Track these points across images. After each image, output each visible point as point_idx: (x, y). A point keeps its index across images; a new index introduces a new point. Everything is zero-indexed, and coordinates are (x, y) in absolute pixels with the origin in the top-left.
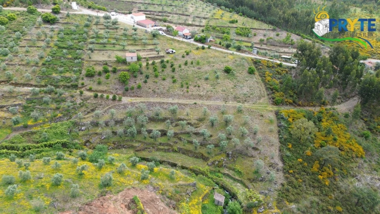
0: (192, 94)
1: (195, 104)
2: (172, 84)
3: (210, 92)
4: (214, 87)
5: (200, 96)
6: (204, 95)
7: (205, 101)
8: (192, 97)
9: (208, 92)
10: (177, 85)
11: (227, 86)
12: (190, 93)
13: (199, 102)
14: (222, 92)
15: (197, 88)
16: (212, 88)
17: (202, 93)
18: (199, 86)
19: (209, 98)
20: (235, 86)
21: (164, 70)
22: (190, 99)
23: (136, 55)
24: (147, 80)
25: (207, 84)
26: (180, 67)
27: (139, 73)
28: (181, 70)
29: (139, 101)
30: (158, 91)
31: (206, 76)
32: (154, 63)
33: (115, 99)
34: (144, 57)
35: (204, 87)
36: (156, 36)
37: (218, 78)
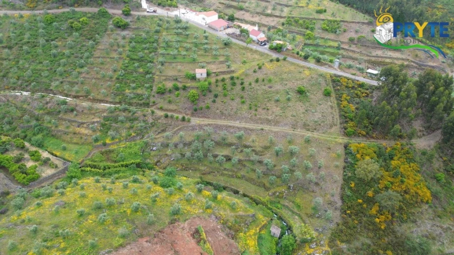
1: (262, 129)
4: (283, 111)
5: (268, 120)
6: (272, 120)
7: (273, 127)
8: (259, 121)
9: (277, 116)
10: (246, 106)
11: (297, 110)
12: (258, 116)
13: (267, 127)
14: (291, 118)
15: (265, 110)
16: (281, 112)
17: (270, 118)
18: (268, 109)
19: (277, 123)
20: (306, 111)
21: (233, 87)
22: (257, 123)
23: (206, 71)
24: (216, 100)
25: (277, 107)
26: (250, 84)
27: (208, 91)
28: (251, 88)
29: (206, 123)
30: (226, 112)
31: (277, 98)
32: (223, 80)
33: (184, 120)
34: (214, 71)
35: (273, 110)
36: (228, 44)
37: (289, 100)
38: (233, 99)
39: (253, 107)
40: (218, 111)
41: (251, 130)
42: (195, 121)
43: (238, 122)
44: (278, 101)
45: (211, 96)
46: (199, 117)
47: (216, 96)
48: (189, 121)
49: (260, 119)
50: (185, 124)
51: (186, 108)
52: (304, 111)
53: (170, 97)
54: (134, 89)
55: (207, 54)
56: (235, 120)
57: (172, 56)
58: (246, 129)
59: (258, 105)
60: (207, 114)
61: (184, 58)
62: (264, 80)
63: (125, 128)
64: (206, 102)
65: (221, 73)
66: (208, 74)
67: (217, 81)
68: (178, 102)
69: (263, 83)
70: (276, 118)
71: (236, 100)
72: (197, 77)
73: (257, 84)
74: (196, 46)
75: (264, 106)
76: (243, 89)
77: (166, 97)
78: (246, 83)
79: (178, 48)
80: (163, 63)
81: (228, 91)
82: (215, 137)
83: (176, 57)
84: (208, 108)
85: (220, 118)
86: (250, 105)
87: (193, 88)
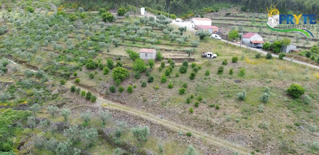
0: (197, 117)
1: (189, 135)
2: (177, 96)
3: (231, 123)
4: (246, 116)
5: (210, 124)
6: (217, 124)
7: (213, 136)
8: (192, 123)
9: (228, 120)
10: (184, 98)
11: (276, 120)
12: (194, 114)
13: (198, 134)
14: (257, 129)
15: (213, 109)
16: (241, 115)
17: (214, 121)
18: (217, 108)
19: (223, 132)
20: (297, 125)
21: (179, 74)
22: (189, 124)
23: (154, 52)
24: (148, 85)
25: (237, 107)
26: (207, 74)
27: (145, 74)
28: (205, 79)
29: (115, 108)
30: (150, 101)
31: (240, 94)
32: (173, 66)
33: (89, 98)
34: (169, 57)
35: (228, 111)
36: (202, 37)
37: (264, 101)
38: (170, 87)
39: (195, 101)
40: (141, 97)
41: (169, 131)
42: (101, 102)
43: (158, 117)
44: (241, 99)
45: (144, 79)
46: (113, 100)
47: (151, 81)
48: (94, 100)
49: (196, 119)
50: (88, 104)
51: (106, 87)
52: (292, 124)
53: (96, 73)
54: (69, 60)
55: (172, 44)
56: (156, 114)
57: (131, 42)
58: (163, 128)
59: (204, 100)
60: (124, 98)
61: (144, 44)
62: (231, 72)
63: (25, 94)
64: (134, 85)
65: (176, 59)
66: (158, 59)
67: (163, 66)
68: (101, 80)
69: (229, 76)
70: (227, 124)
71: (174, 90)
72: (140, 58)
73: (218, 76)
74: (165, 37)
75: (214, 103)
76: (192, 77)
77: (93, 72)
78: (201, 73)
79: (141, 35)
80: (117, 45)
81: (170, 78)
82: (110, 130)
83: (135, 42)
84: (130, 91)
85: (138, 107)
86: (192, 98)
87: (129, 68)
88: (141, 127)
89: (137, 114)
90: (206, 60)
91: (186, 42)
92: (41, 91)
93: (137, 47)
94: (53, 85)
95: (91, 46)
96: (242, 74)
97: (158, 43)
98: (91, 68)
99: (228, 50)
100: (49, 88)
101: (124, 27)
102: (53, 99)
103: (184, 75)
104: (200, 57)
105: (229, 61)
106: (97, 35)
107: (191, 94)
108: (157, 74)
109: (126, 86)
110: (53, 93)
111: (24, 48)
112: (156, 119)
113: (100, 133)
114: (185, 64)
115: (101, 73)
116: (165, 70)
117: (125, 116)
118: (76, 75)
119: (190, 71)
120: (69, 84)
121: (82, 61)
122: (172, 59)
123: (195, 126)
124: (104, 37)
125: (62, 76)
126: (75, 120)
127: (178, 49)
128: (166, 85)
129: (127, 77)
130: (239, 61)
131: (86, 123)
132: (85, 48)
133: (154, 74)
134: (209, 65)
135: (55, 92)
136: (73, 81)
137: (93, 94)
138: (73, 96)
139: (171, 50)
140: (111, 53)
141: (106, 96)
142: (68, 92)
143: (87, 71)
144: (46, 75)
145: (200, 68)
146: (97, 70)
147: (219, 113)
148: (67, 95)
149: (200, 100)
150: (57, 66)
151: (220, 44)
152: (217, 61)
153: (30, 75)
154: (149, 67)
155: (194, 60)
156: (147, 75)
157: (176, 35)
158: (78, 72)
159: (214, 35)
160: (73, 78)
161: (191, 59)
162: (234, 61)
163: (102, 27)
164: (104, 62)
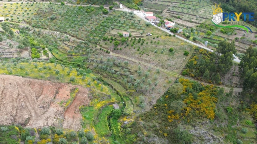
1: (140, 63)
2: (137, 51)
4: (156, 57)
7: (146, 63)
8: (141, 60)
9: (151, 59)
10: (139, 52)
11: (163, 58)
12: (142, 57)
13: (142, 63)
14: (158, 61)
15: (147, 56)
16: (154, 57)
17: (147, 59)
19: (149, 62)
21: (138, 43)
22: (140, 60)
23: (128, 34)
24: (127, 47)
25: (154, 55)
26: (147, 43)
27: (125, 43)
28: (146, 45)
29: (116, 56)
30: (128, 53)
31: (155, 51)
32: (135, 39)
33: (107, 52)
34: (134, 35)
35: (151, 56)
36: (148, 25)
37: (162, 53)
38: (134, 48)
39: (142, 53)
40: (125, 52)
41: (134, 62)
42: (111, 53)
43: (131, 58)
44: (156, 52)
45: (125, 45)
46: (115, 53)
47: (128, 45)
48: (109, 53)
49: (142, 59)
50: (107, 54)
51: (112, 48)
52: (167, 59)
53: (107, 42)
54: (95, 36)
55: (135, 28)
56: (130, 57)
57: (119, 27)
58: (132, 61)
59: (145, 53)
60: (119, 52)
61: (124, 28)
62: (155, 43)
63: (82, 50)
64: (122, 47)
65: (137, 36)
66: (130, 36)
67: (132, 39)
68: (109, 45)
69: (154, 44)
70: (150, 60)
71: (136, 49)
72: (123, 36)
73: (151, 44)
74: (132, 24)
75: (148, 54)
76: (142, 44)
77: (106, 42)
78: (145, 42)
79: (122, 24)
80: (112, 29)
81: (134, 44)
82: (117, 62)
83: (120, 27)
84: (121, 49)
85: (124, 55)
86: (141, 52)
87: (119, 40)
88: (126, 61)
89: (124, 57)
90: (148, 37)
91: (141, 27)
92: (89, 50)
93: (121, 30)
94: (92, 47)
95: (102, 29)
96: (158, 43)
97: (130, 28)
98: (104, 40)
99: (157, 32)
100: (91, 48)
101: (114, 18)
102: (94, 52)
103: (139, 43)
104: (145, 35)
105: (156, 38)
106: (102, 22)
107: (141, 51)
108: (130, 43)
109: (119, 47)
110: (93, 50)
111: (71, 29)
112: (130, 59)
113: (114, 63)
114: (140, 39)
115: (109, 42)
116: (133, 41)
117: (120, 58)
118: (99, 43)
119: (141, 41)
120: (98, 47)
121: (100, 37)
122: (135, 36)
123: (142, 61)
124: (106, 24)
125: (94, 43)
126: (105, 59)
127: (138, 31)
128: (133, 47)
129: (119, 44)
130: (159, 37)
131: (108, 61)
132: (100, 30)
133: (129, 42)
134: (148, 39)
135: (94, 50)
136: (99, 45)
137: (109, 51)
138: (101, 52)
139: (135, 32)
140: (111, 33)
141: (113, 51)
142: (99, 50)
143: (103, 41)
144: (89, 43)
145: (145, 41)
146: (107, 41)
147: (149, 57)
148: (99, 51)
149: (144, 53)
150: (91, 39)
151: (154, 28)
152: (151, 37)
153: (81, 43)
154: (127, 40)
155: (143, 37)
156: (126, 43)
157: (137, 25)
158: (99, 42)
159: (152, 24)
160: (99, 44)
161: (142, 36)
162: (157, 37)
163: (104, 18)
164: (109, 37)
